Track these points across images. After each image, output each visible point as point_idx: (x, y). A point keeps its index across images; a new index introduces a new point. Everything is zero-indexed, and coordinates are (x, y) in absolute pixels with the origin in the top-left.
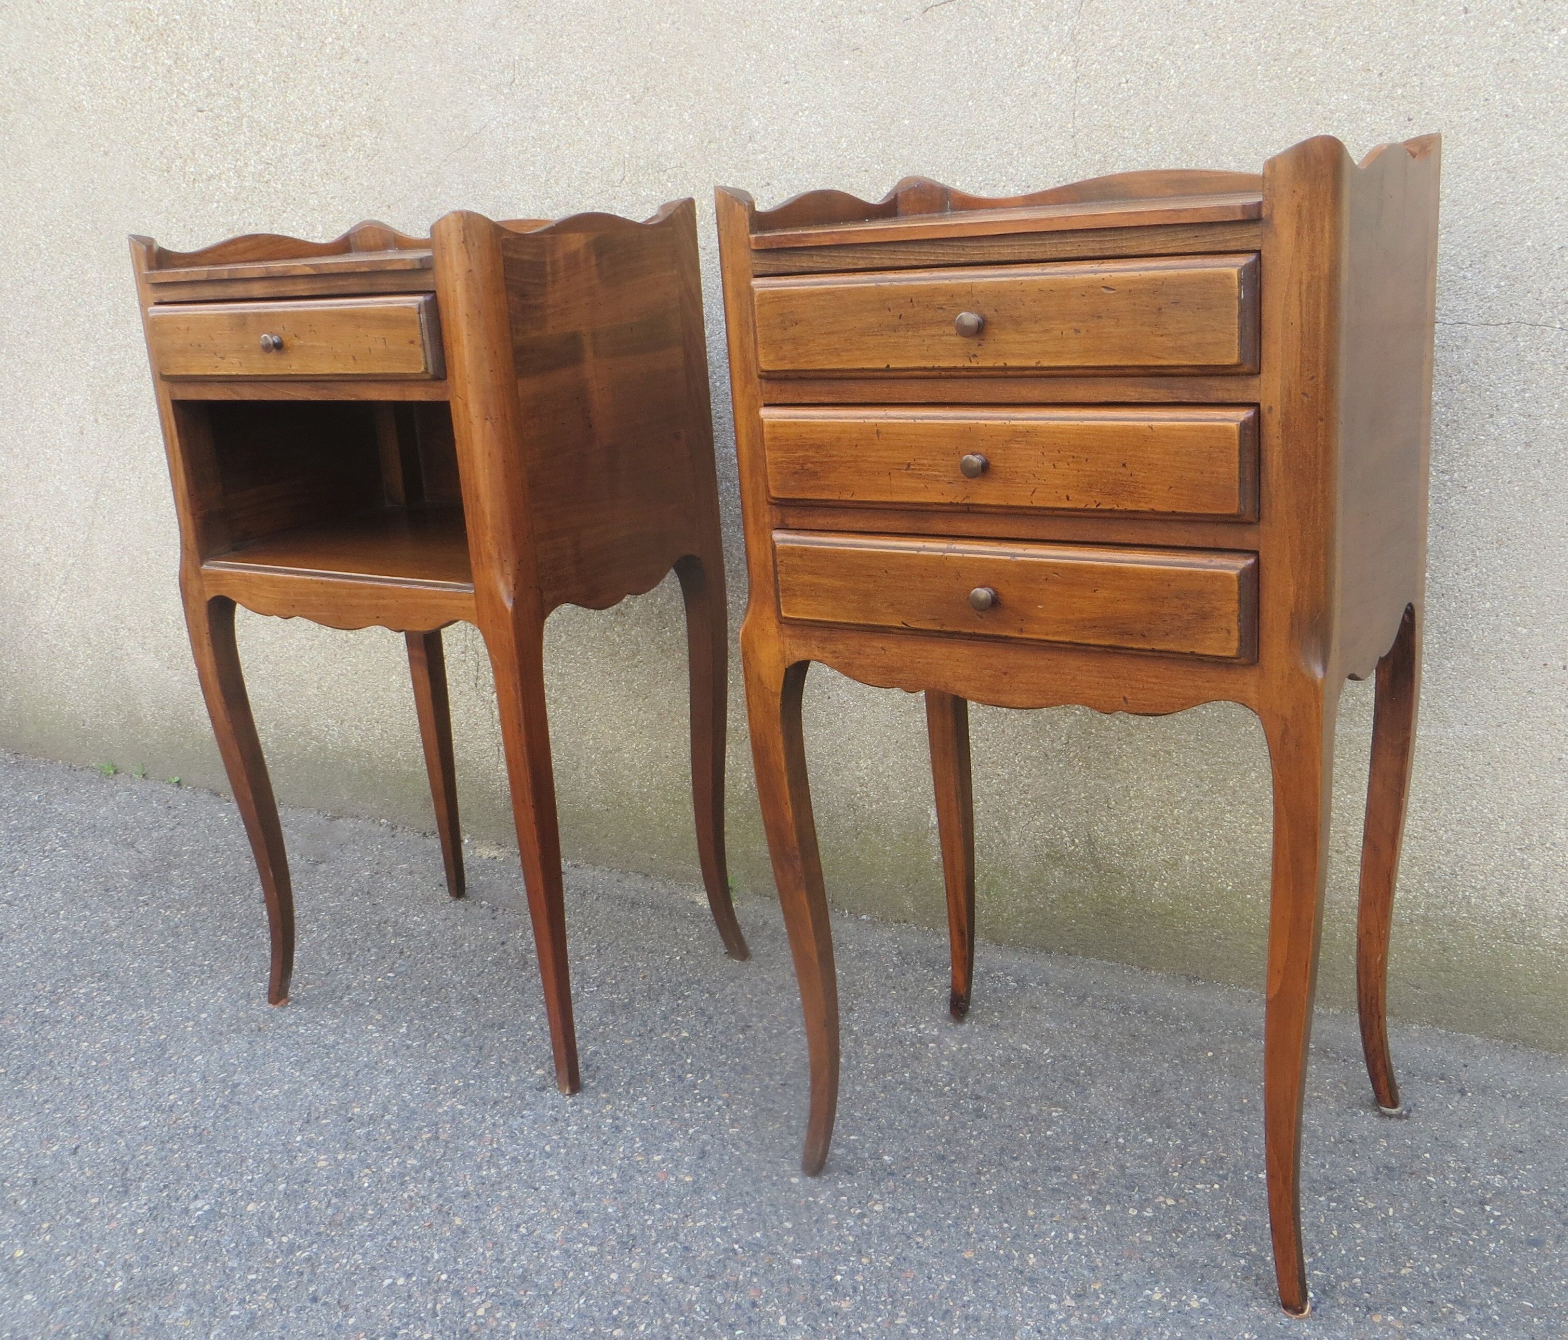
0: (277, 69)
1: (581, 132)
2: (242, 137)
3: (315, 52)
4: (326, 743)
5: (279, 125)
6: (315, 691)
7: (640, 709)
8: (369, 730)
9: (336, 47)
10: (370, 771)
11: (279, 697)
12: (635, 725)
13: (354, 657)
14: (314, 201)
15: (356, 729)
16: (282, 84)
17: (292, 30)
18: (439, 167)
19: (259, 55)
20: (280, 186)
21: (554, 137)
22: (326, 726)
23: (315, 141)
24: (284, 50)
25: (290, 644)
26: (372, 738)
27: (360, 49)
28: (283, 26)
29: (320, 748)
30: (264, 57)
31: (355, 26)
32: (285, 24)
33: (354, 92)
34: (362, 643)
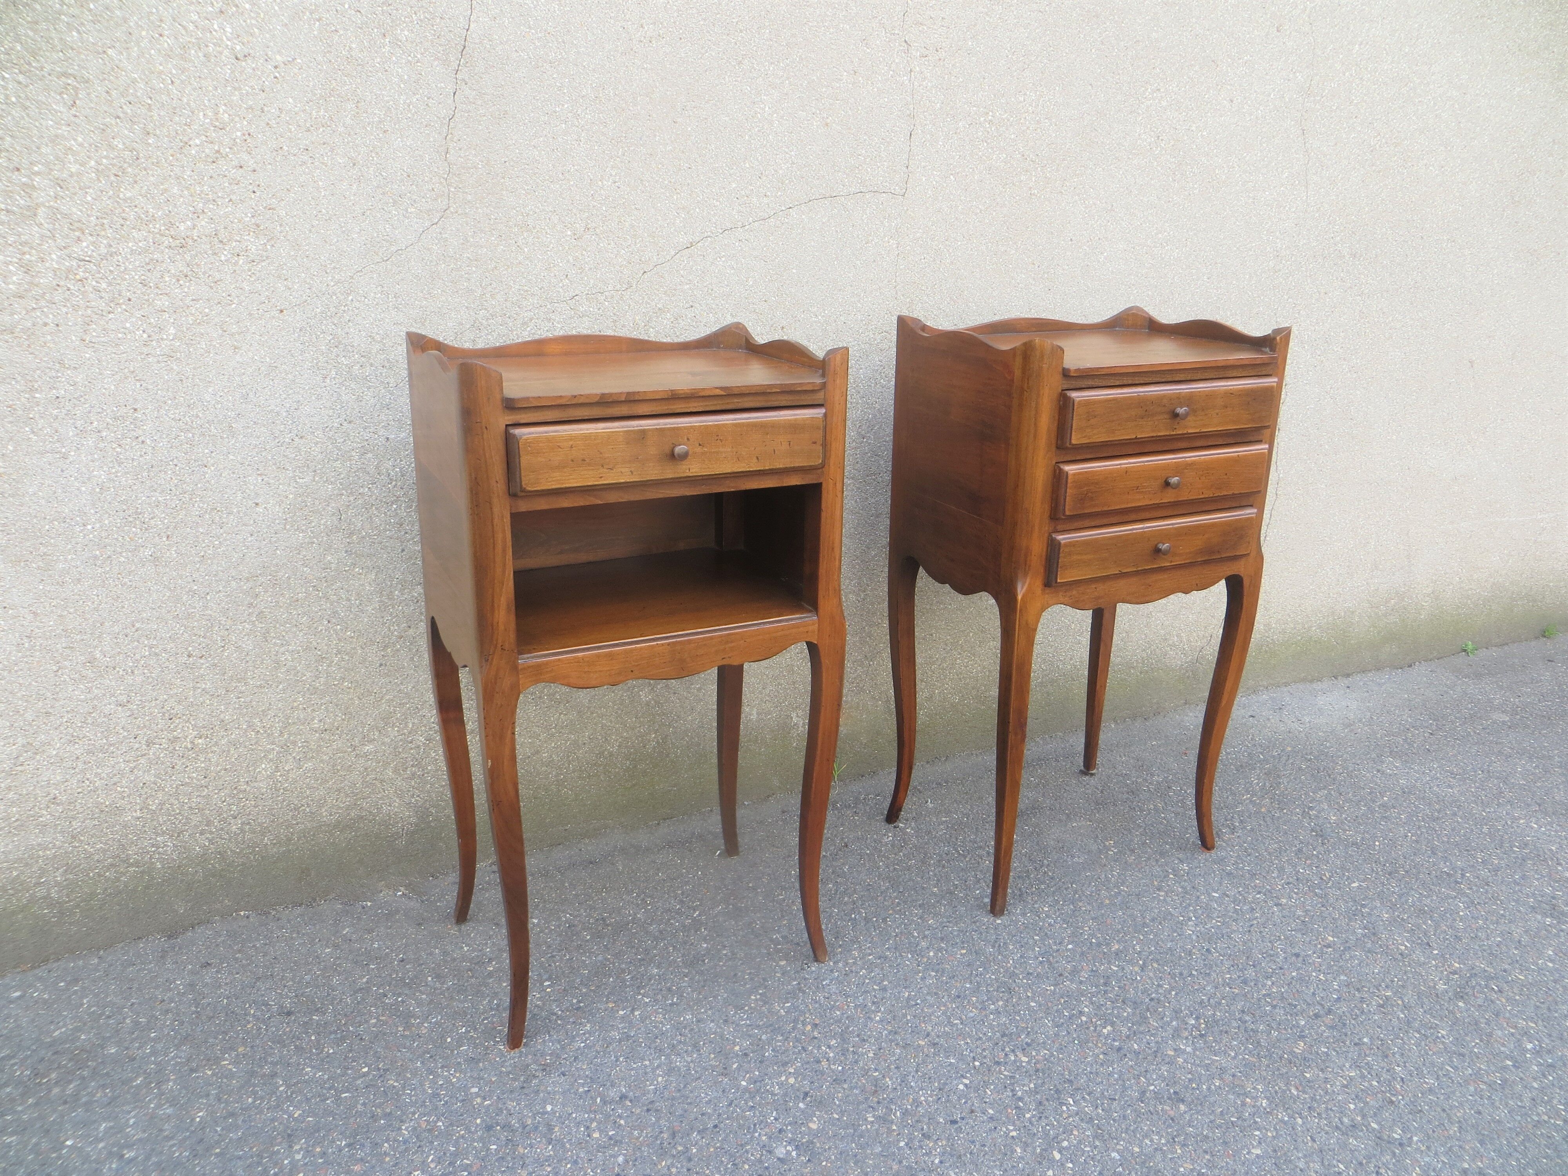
0: (104, 161)
1: (520, 258)
2: (36, 229)
3: (171, 151)
4: (153, 863)
5: (105, 221)
6: (138, 814)
7: (561, 714)
8: (222, 829)
9: (207, 151)
10: (222, 870)
11: (73, 837)
12: (555, 728)
13: (202, 762)
14: (162, 302)
15: (201, 834)
16: (113, 178)
17: (134, 123)
18: (352, 277)
19: (73, 142)
20: (104, 285)
21: (491, 259)
22: (153, 846)
23: (167, 241)
24: (118, 143)
25: (97, 775)
26: (226, 837)
27: (245, 156)
28: (119, 117)
29: (143, 872)
30: (81, 145)
31: (239, 134)
32: (121, 115)
33: (234, 197)
34: (216, 744)
